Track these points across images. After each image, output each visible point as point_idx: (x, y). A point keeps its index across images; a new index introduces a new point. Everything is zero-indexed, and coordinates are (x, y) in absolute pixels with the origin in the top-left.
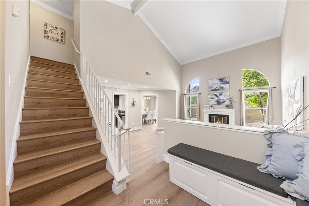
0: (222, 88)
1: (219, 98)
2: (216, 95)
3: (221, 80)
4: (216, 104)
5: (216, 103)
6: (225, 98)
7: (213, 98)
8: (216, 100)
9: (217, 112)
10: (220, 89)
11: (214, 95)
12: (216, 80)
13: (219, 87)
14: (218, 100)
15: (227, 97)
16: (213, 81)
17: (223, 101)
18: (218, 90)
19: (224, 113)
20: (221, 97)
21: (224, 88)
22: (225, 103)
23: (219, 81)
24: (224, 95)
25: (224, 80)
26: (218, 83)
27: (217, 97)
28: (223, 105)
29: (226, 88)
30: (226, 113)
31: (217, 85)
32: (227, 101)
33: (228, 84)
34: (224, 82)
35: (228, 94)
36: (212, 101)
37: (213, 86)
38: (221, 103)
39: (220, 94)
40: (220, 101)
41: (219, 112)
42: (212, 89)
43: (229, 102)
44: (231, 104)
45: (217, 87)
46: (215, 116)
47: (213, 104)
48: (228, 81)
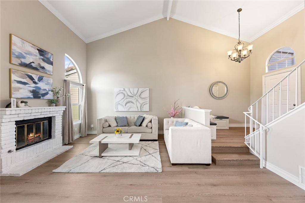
0: (43, 68)
1: (37, 85)
2: (31, 78)
3: (42, 52)
4: (32, 96)
5: (30, 95)
6: (47, 88)
7: (25, 84)
8: (32, 89)
9: (40, 114)
10: (39, 68)
11: (27, 76)
12: (32, 47)
13: (37, 64)
14: (36, 90)
15: (50, 86)
16: (24, 43)
17: (44, 92)
18: (35, 69)
19: (50, 114)
20: (41, 85)
21: (46, 70)
22: (47, 96)
23: (38, 51)
24: (47, 82)
25: (46, 56)
26: (36, 56)
27: (33, 81)
28: (43, 99)
29: (49, 71)
30: (53, 112)
31: (34, 59)
32: (50, 92)
33: (51, 66)
34: (45, 59)
35: (51, 81)
36: (21, 89)
37: (25, 56)
38: (40, 95)
39: (39, 77)
40: (38, 92)
41: (42, 113)
42: (21, 62)
43: (53, 95)
44: (58, 99)
45: (34, 63)
46: (26, 124)
47: (24, 97)
48: (52, 60)
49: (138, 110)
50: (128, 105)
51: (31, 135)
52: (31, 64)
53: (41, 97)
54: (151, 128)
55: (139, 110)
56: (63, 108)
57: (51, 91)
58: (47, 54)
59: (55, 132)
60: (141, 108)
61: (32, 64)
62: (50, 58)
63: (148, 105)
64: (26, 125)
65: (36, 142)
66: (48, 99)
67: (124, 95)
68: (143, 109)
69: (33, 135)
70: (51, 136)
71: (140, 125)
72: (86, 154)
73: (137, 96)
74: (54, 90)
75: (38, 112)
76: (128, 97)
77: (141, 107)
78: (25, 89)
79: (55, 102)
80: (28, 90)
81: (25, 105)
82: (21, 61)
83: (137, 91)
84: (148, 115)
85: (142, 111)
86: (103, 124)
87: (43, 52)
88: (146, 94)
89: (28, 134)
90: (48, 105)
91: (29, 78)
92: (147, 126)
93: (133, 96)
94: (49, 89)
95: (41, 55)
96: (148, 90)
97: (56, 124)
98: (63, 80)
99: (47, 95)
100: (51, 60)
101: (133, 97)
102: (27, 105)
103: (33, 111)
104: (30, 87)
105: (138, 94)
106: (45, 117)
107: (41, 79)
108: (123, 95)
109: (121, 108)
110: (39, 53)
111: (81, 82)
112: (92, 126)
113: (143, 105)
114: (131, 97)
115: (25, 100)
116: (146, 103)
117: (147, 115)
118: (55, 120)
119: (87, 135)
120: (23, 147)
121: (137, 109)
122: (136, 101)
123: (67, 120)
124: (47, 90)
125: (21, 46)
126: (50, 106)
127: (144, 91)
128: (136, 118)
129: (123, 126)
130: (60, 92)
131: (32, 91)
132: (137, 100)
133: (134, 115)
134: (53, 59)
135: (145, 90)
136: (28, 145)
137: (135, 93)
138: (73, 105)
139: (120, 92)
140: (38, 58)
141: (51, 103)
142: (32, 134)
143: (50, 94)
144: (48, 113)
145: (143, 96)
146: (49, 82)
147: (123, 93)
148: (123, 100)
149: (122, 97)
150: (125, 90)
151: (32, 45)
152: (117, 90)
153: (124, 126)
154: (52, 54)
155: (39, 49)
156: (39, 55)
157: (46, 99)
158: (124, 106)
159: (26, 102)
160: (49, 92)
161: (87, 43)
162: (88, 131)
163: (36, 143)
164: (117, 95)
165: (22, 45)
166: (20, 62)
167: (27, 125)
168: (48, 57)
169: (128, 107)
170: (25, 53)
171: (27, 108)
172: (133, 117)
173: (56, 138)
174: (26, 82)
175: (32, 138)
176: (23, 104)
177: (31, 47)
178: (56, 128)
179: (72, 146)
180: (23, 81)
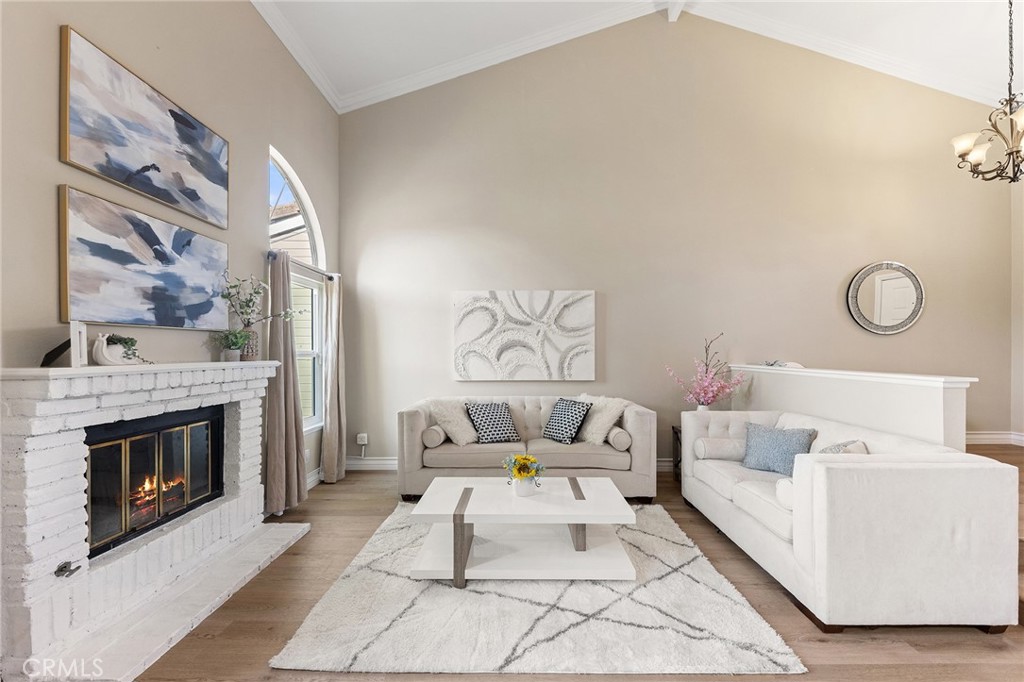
0: (192, 195)
1: (171, 269)
2: (148, 237)
3: (187, 126)
4: (150, 317)
5: (144, 310)
6: (207, 280)
7: (123, 258)
8: (149, 283)
9: (184, 392)
10: (177, 195)
11: (131, 227)
12: (149, 98)
13: (171, 176)
14: (165, 290)
15: (217, 275)
16: (119, 78)
17: (196, 299)
18: (162, 196)
19: (221, 392)
20: (186, 268)
21: (203, 206)
22: (206, 315)
23: (171, 121)
24: (206, 256)
25: (204, 145)
26: (167, 140)
27: (155, 251)
28: (194, 330)
29: (214, 211)
30: (234, 386)
31: (158, 152)
32: (218, 301)
33: (220, 189)
34: (201, 158)
35: (222, 254)
36: (108, 281)
37: (124, 134)
38: (182, 313)
39: (176, 233)
40: (175, 299)
41: (194, 391)
42: (109, 161)
43: (229, 313)
44: (248, 329)
45: (158, 169)
46: (128, 440)
47: (120, 318)
48: (224, 167)
49: (550, 374)
50: (506, 356)
51: (147, 486)
52: (147, 173)
53: (187, 321)
54: (628, 450)
55: (555, 377)
56: (268, 368)
57: (223, 296)
58: (206, 140)
59: (237, 468)
60: (561, 369)
61: (151, 174)
62: (219, 156)
63: (591, 356)
64: (128, 444)
65: (166, 515)
66: (213, 328)
67: (494, 316)
68: (572, 372)
69: (155, 485)
70: (222, 484)
71: (576, 438)
72: (386, 567)
73: (545, 319)
74: (233, 291)
75: (179, 386)
76: (510, 325)
77: (561, 364)
78: (124, 282)
79: (240, 341)
80: (135, 288)
81: (127, 356)
82: (107, 155)
83: (545, 302)
84: (602, 398)
85: (567, 378)
86: (423, 433)
87: (194, 128)
88: (584, 313)
89: (136, 481)
90: (209, 356)
91: (141, 235)
92: (606, 442)
93: (529, 320)
94: (213, 285)
95: (186, 138)
96: (593, 297)
97: (243, 434)
98: (263, 254)
99: (207, 312)
100: (223, 164)
101: (529, 324)
102: (134, 354)
103: (162, 382)
104: (143, 272)
105: (549, 312)
106: (203, 406)
107: (183, 242)
108: (488, 318)
109: (478, 369)
110: (178, 129)
111: (322, 266)
112: (362, 439)
113: (570, 356)
114: (522, 323)
115: (124, 333)
116: (585, 348)
117: (598, 395)
118: (240, 419)
119: (348, 472)
120: (116, 542)
121: (545, 373)
122: (543, 341)
123: (279, 418)
124: (209, 290)
125: (107, 85)
126: (216, 359)
127: (573, 303)
128: (546, 409)
129: (501, 441)
130: (258, 300)
131: (150, 292)
132: (546, 336)
133: (534, 398)
134: (227, 163)
135: (579, 297)
136: (134, 532)
137: (539, 309)
138: (300, 355)
139: (478, 305)
140: (173, 148)
141: (224, 345)
142: (151, 482)
143: (217, 308)
144: (216, 389)
145: (571, 319)
146: (215, 256)
147: (487, 309)
148: (489, 336)
149: (487, 325)
150: (496, 299)
151: (150, 91)
152: (461, 296)
153: (506, 441)
154: (226, 142)
155: (176, 110)
156: (179, 138)
157: (205, 327)
158: (494, 360)
159: (128, 343)
160: (214, 299)
161: (340, 112)
162: (347, 458)
163: (168, 517)
164: (465, 316)
165: (112, 83)
166: (103, 160)
167: (131, 442)
168: (209, 151)
169: (507, 364)
170: (122, 121)
171: (135, 366)
172: (534, 404)
173: (241, 493)
174: (126, 250)
175: (152, 497)
176: (119, 349)
177: (145, 98)
178: (241, 452)
179: (305, 527)
180: (113, 248)
